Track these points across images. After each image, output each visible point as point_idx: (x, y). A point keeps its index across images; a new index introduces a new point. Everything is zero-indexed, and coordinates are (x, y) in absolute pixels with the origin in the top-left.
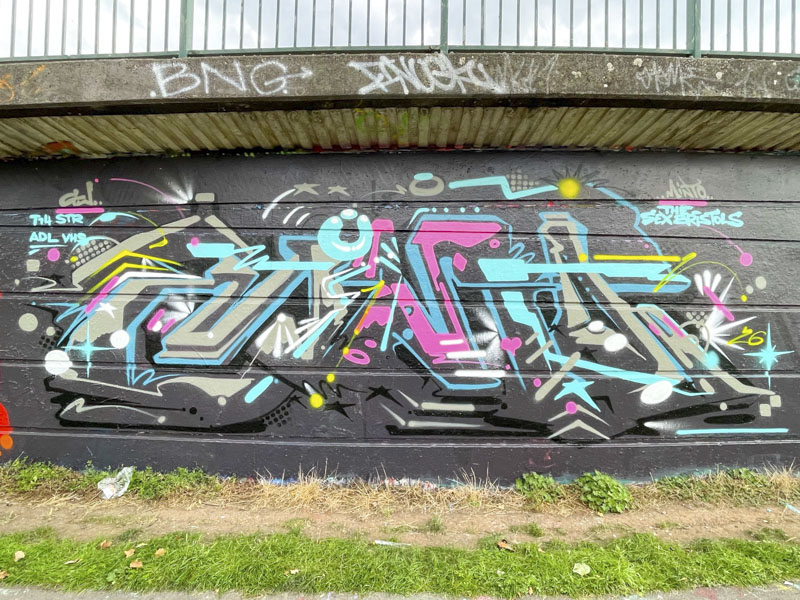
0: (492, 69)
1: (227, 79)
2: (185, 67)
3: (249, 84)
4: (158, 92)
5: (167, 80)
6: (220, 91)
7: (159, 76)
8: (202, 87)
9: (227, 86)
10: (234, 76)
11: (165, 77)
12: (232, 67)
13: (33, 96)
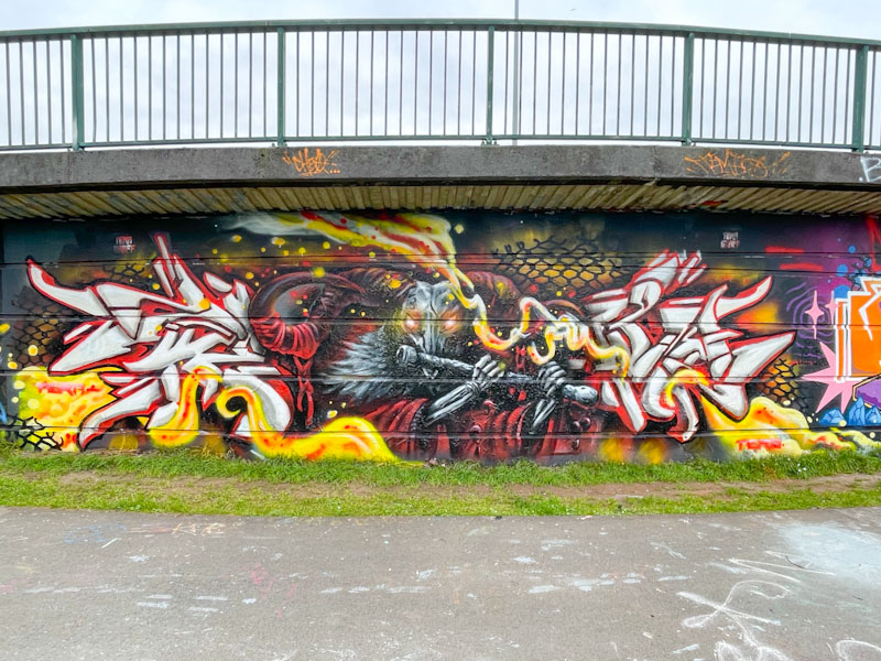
4: (864, 178)
5: (870, 169)
7: (865, 166)
13: (781, 175)
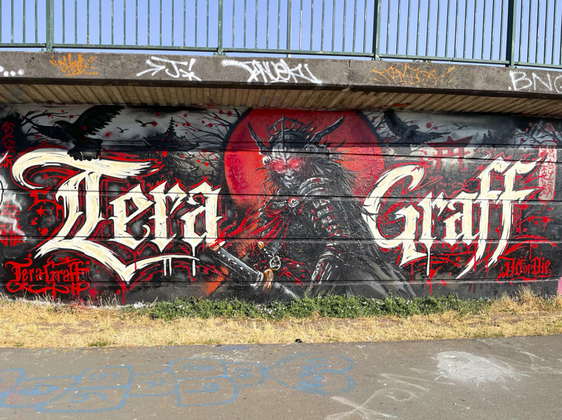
1: (544, 83)
2: (525, 74)
3: (553, 87)
4: (513, 88)
5: (517, 81)
6: (541, 89)
7: (513, 78)
8: (532, 86)
9: (544, 87)
10: (547, 81)
11: (516, 78)
12: (546, 77)
13: (447, 84)
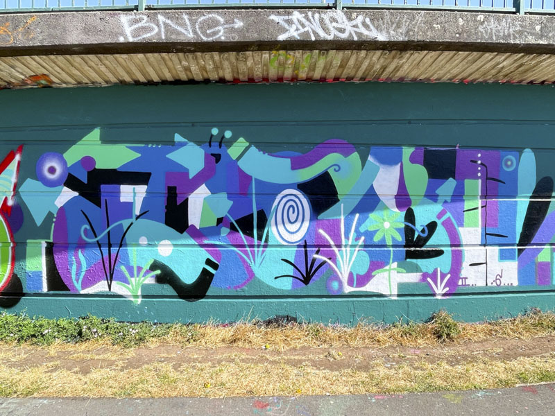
0: (376, 22)
1: (179, 28)
2: (145, 18)
3: (195, 32)
4: (125, 38)
5: (133, 28)
6: (173, 37)
7: (126, 25)
8: (159, 34)
9: (179, 33)
10: (183, 25)
11: (132, 25)
12: (182, 19)
13: (28, 40)
